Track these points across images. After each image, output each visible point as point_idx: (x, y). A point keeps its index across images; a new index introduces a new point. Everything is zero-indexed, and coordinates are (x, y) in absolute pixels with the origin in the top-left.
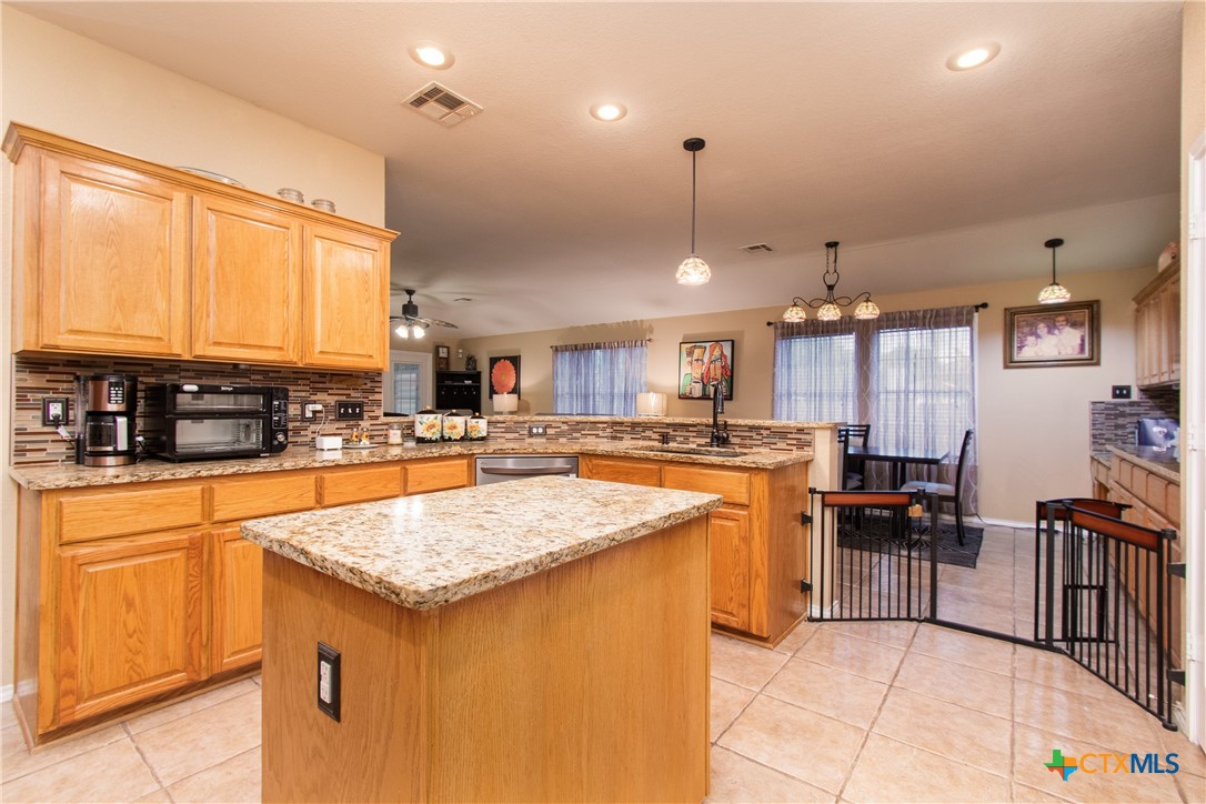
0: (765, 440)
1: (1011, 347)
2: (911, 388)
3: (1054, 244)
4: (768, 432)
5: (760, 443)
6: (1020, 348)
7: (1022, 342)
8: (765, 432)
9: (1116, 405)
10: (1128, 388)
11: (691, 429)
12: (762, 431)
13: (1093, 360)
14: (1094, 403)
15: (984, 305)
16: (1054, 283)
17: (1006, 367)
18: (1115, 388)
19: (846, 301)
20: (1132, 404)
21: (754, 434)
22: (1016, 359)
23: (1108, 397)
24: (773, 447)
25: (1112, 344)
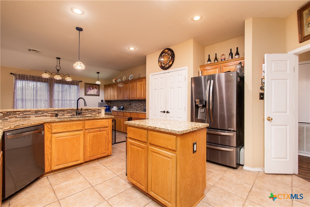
0: (90, 113)
1: (86, 91)
2: (65, 99)
3: (98, 73)
4: (91, 110)
5: (88, 113)
6: (88, 92)
7: (88, 90)
8: (89, 111)
9: (102, 103)
10: (103, 100)
11: (65, 111)
12: (89, 110)
13: (98, 95)
14: (99, 103)
15: (81, 81)
16: (98, 80)
17: (85, 95)
18: (102, 100)
19: (63, 75)
20: (104, 103)
21: (87, 111)
22: (87, 94)
23: (100, 102)
24: (92, 114)
25: (102, 93)
